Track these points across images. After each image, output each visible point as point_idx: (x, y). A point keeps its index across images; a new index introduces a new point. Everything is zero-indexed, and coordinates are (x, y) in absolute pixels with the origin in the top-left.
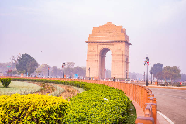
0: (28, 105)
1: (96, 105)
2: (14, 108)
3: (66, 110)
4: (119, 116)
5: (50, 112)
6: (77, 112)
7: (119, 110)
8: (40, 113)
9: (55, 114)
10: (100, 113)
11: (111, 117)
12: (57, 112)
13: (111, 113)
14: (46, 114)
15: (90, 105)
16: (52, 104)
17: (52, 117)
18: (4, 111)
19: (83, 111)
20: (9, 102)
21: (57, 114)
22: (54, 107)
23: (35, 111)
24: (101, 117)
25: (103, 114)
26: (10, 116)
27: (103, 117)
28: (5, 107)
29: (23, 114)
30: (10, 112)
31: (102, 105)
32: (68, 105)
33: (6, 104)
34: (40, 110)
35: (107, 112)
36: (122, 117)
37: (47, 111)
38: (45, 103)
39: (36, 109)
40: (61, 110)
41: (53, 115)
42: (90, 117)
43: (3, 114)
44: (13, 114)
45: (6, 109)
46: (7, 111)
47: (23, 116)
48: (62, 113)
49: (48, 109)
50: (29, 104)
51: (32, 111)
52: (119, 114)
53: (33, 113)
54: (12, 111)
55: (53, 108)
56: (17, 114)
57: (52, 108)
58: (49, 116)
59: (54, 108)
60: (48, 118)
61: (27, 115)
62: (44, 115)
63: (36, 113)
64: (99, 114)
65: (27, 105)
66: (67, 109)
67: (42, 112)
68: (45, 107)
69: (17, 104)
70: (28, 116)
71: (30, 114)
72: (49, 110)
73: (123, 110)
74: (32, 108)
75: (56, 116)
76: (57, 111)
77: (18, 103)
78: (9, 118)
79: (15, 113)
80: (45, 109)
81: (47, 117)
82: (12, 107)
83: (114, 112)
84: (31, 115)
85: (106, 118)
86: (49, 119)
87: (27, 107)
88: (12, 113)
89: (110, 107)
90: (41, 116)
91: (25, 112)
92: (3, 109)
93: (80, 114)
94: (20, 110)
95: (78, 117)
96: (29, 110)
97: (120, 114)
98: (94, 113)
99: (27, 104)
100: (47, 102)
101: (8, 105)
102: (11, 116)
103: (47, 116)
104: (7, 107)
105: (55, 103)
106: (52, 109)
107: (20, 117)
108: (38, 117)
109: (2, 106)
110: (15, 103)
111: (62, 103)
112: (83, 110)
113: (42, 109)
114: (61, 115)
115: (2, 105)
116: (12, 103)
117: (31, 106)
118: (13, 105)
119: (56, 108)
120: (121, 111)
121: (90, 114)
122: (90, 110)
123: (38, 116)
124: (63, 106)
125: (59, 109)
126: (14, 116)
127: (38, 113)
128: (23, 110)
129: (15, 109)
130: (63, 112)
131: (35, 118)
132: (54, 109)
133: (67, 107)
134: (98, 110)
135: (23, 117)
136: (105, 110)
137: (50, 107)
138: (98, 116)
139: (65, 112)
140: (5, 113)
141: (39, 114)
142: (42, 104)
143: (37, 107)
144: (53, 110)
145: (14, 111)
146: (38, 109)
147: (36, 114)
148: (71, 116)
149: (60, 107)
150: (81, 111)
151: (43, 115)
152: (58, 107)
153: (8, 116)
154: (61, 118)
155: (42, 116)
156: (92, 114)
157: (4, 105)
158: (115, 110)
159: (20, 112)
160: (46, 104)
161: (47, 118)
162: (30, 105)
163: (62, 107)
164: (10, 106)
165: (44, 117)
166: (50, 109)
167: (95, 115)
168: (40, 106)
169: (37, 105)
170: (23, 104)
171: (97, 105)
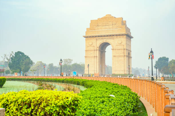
0: (41, 100)
1: (103, 102)
3: (78, 105)
4: (129, 112)
5: (63, 107)
6: (85, 109)
7: (128, 106)
8: (53, 108)
9: (68, 109)
10: (110, 109)
11: (121, 113)
12: (70, 107)
13: (121, 109)
14: (59, 109)
15: (97, 101)
16: (65, 99)
17: (66, 112)
18: (15, 107)
19: (92, 107)
20: (20, 97)
21: (70, 109)
22: (67, 101)
23: (48, 107)
24: (112, 113)
25: (114, 110)
26: (22, 112)
27: (114, 113)
28: (17, 103)
29: (35, 110)
30: (22, 108)
31: (110, 101)
32: (80, 100)
33: (17, 100)
34: (53, 105)
35: (117, 108)
36: (132, 113)
37: (60, 106)
38: (57, 98)
39: (49, 104)
40: (73, 105)
41: (66, 110)
42: (100, 113)
43: (15, 111)
44: (25, 110)
45: (18, 105)
46: (18, 108)
47: (35, 112)
49: (61, 103)
50: (41, 99)
51: (44, 106)
52: (129, 110)
53: (46, 109)
54: (24, 107)
55: (66, 103)
56: (29, 110)
57: (65, 102)
58: (62, 111)
59: (67, 103)
60: (61, 113)
61: (39, 110)
63: (49, 109)
64: (109, 110)
65: (39, 101)
66: (79, 104)
67: (55, 107)
68: (58, 102)
69: (29, 100)
70: (41, 112)
73: (133, 106)
74: (45, 104)
75: (69, 111)
76: (70, 106)
78: (21, 114)
79: (27, 109)
80: (59, 104)
81: (60, 112)
82: (24, 103)
83: (124, 108)
84: (44, 110)
85: (117, 114)
86: (62, 114)
87: (39, 103)
88: (24, 109)
89: (119, 103)
90: (54, 112)
91: (37, 108)
92: (14, 105)
93: (89, 111)
94: (32, 106)
95: (88, 113)
96: (42, 106)
97: (131, 110)
98: (103, 110)
99: (39, 100)
101: (20, 101)
102: (23, 113)
103: (61, 111)
104: (19, 103)
105: (67, 98)
106: (65, 104)
107: (33, 113)
108: (52, 113)
109: (13, 103)
110: (26, 98)
111: (75, 97)
112: (91, 106)
113: (55, 104)
114: (74, 110)
115: (13, 101)
116: (23, 99)
117: (44, 101)
118: (25, 100)
119: (69, 103)
120: (130, 107)
121: (99, 111)
122: (98, 107)
123: (51, 111)
124: (76, 100)
125: (72, 103)
126: (27, 112)
127: (51, 108)
128: (35, 106)
129: (27, 105)
130: (76, 107)
131: (48, 113)
132: (68, 104)
133: (79, 102)
134: (107, 106)
135: (35, 113)
136: (114, 107)
137: (63, 102)
138: (109, 112)
139: (77, 107)
140: (17, 109)
141: (52, 110)
142: (54, 99)
143: (50, 103)
144: (66, 105)
145: (25, 107)
146: (51, 104)
147: (50, 110)
148: (80, 113)
150: (89, 107)
151: (57, 111)
152: (71, 101)
153: (19, 112)
154: (74, 114)
155: (55, 111)
156: (102, 111)
157: (15, 101)
158: (125, 106)
159: (33, 108)
160: (58, 99)
161: (60, 114)
162: (42, 100)
163: (74, 102)
164: (21, 102)
165: (57, 112)
166: (63, 104)
167: (105, 111)
168: (53, 101)
169: (49, 100)
170: (34, 100)
171: (105, 101)
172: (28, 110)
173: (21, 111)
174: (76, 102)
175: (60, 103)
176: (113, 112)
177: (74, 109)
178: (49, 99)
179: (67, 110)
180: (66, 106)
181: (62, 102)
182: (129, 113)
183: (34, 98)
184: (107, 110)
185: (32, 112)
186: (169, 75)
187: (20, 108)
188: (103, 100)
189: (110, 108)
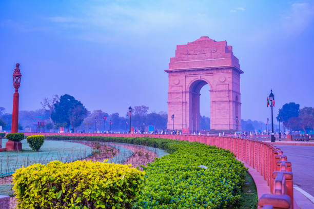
0: (76, 179)
1: (187, 177)
2: (53, 185)
3: (138, 186)
4: (227, 194)
5: (113, 190)
6: (156, 190)
7: (226, 184)
8: (96, 191)
9: (121, 193)
10: (196, 190)
11: (213, 197)
12: (124, 190)
13: (214, 190)
14: (105, 194)
15: (177, 176)
16: (115, 177)
17: (116, 198)
18: (37, 190)
19: (167, 187)
20: (45, 175)
21: (124, 192)
22: (119, 181)
23: (87, 190)
24: (198, 197)
25: (201, 191)
26: (47, 198)
27: (200, 197)
28: (39, 183)
29: (68, 195)
30: (47, 191)
31: (198, 176)
32: (141, 177)
33: (40, 179)
34: (96, 187)
35: (206, 188)
36: (232, 197)
37: (107, 188)
38: (103, 175)
39: (90, 186)
40: (130, 187)
41: (117, 196)
42: (179, 197)
43: (36, 195)
44: (52, 195)
45: (41, 187)
46: (41, 191)
47: (68, 197)
48: (133, 191)
49: (109, 184)
50: (78, 177)
51: (82, 189)
52: (227, 190)
53: (84, 193)
54: (50, 190)
55: (117, 184)
57: (115, 183)
58: (111, 196)
59: (119, 183)
60: (110, 199)
61: (74, 195)
62: (103, 194)
63: (90, 193)
64: (194, 192)
65: (75, 180)
66: (139, 184)
67: (99, 191)
68: (104, 182)
69: (59, 178)
70: (76, 198)
71: (80, 193)
72: (110, 187)
73: (234, 184)
74: (83, 185)
75: (122, 197)
76: (124, 188)
77: (59, 176)
78: (45, 201)
79: (55, 193)
80: (104, 186)
81: (107, 199)
82: (51, 183)
83: (219, 189)
84: (82, 195)
85: (205, 198)
86: (111, 201)
87: (75, 183)
88: (50, 193)
89: (211, 180)
90: (98, 198)
91: (71, 191)
92: (36, 187)
93: (161, 192)
94: (63, 188)
95: (159, 197)
96: (78, 188)
97: (229, 191)
98: (184, 191)
99: (74, 178)
100: (106, 173)
101: (44, 179)
102: (50, 199)
103: (109, 197)
104: (43, 184)
105: (120, 175)
106: (115, 185)
107: (64, 200)
108: (93, 199)
109: (34, 183)
110: (54, 176)
111: (132, 174)
112: (166, 185)
113: (99, 185)
114: (130, 195)
115: (34, 181)
116: (50, 177)
117: (82, 181)
118: (52, 179)
119: (122, 184)
120: (230, 185)
121: (177, 193)
122: (178, 185)
123: (92, 197)
124: (134, 179)
125: (128, 184)
126: (54, 197)
127: (93, 192)
128: (67, 188)
129: (55, 187)
130: (134, 189)
131: (88, 200)
132: (119, 185)
133: (139, 182)
134: (192, 184)
135: (68, 199)
136: (202, 185)
137: (112, 182)
138: (192, 196)
139: (136, 190)
140: (40, 193)
141: (94, 194)
142: (98, 178)
143: (91, 183)
144: (118, 186)
145: (53, 190)
146: (93, 185)
147: (90, 195)
148: (147, 195)
149: (128, 181)
150: (162, 187)
151: (101, 196)
152: (126, 181)
153: (43, 197)
154: (131, 200)
155: (99, 196)
156: (182, 192)
157: (37, 181)
158: (220, 185)
159: (64, 191)
160: (105, 177)
161: (107, 201)
162: (79, 179)
163: (131, 181)
164: (46, 182)
165: (102, 198)
166: (112, 185)
167: (187, 194)
168: (96, 181)
169: (90, 179)
170: (67, 178)
171: (190, 176)
172: (57, 194)
173: (47, 196)
174: (134, 182)
175: (107, 184)
176: (199, 195)
177: (132, 192)
178: (89, 177)
179: (119, 195)
180: (118, 189)
181: (110, 182)
182: (227, 197)
183: (66, 175)
184: (191, 191)
185: (63, 197)
186: (299, 131)
187: (44, 191)
188: (186, 174)
189: (195, 188)
